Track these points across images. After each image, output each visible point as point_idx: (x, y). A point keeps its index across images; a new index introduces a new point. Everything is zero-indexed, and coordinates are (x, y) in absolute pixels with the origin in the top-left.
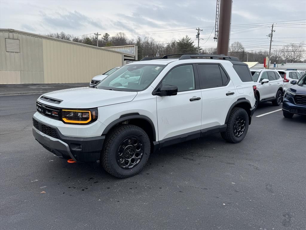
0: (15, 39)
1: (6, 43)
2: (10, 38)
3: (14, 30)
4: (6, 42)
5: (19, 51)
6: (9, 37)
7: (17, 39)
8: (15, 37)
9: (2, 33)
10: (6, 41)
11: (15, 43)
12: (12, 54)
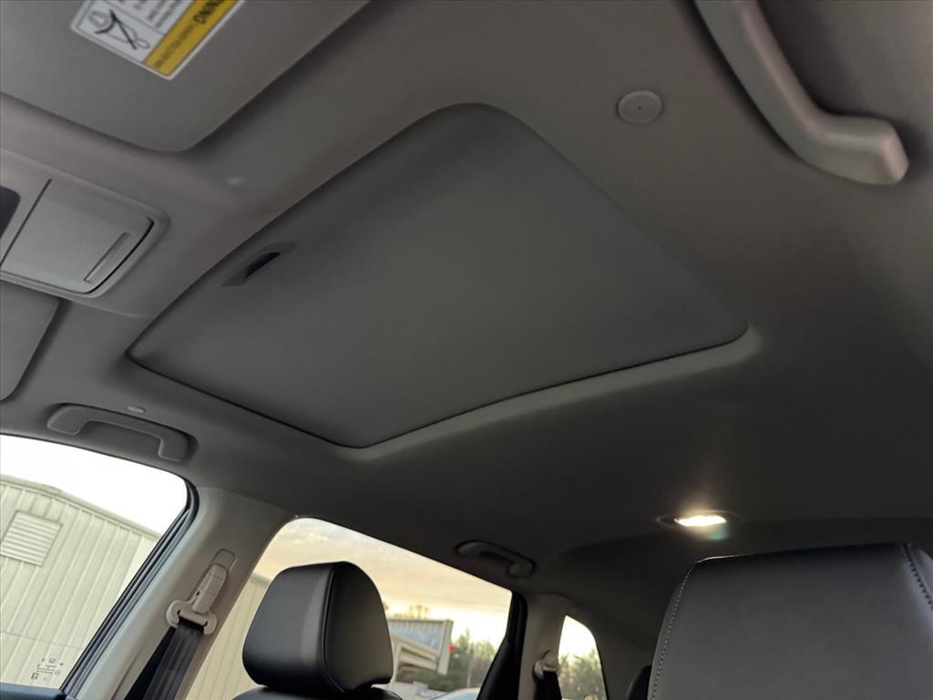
0: (48, 520)
1: (9, 525)
2: (33, 512)
3: (59, 490)
4: (12, 521)
5: (42, 560)
6: (31, 509)
7: (57, 522)
8: (53, 513)
9: (17, 492)
10: (14, 516)
11: (40, 533)
12: (14, 564)
